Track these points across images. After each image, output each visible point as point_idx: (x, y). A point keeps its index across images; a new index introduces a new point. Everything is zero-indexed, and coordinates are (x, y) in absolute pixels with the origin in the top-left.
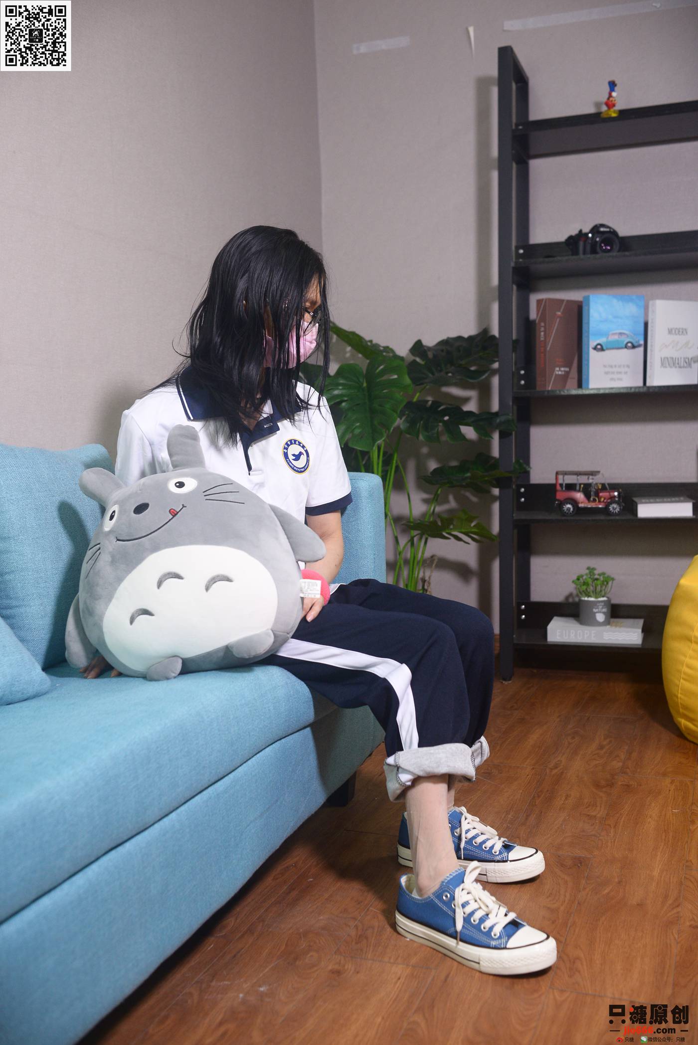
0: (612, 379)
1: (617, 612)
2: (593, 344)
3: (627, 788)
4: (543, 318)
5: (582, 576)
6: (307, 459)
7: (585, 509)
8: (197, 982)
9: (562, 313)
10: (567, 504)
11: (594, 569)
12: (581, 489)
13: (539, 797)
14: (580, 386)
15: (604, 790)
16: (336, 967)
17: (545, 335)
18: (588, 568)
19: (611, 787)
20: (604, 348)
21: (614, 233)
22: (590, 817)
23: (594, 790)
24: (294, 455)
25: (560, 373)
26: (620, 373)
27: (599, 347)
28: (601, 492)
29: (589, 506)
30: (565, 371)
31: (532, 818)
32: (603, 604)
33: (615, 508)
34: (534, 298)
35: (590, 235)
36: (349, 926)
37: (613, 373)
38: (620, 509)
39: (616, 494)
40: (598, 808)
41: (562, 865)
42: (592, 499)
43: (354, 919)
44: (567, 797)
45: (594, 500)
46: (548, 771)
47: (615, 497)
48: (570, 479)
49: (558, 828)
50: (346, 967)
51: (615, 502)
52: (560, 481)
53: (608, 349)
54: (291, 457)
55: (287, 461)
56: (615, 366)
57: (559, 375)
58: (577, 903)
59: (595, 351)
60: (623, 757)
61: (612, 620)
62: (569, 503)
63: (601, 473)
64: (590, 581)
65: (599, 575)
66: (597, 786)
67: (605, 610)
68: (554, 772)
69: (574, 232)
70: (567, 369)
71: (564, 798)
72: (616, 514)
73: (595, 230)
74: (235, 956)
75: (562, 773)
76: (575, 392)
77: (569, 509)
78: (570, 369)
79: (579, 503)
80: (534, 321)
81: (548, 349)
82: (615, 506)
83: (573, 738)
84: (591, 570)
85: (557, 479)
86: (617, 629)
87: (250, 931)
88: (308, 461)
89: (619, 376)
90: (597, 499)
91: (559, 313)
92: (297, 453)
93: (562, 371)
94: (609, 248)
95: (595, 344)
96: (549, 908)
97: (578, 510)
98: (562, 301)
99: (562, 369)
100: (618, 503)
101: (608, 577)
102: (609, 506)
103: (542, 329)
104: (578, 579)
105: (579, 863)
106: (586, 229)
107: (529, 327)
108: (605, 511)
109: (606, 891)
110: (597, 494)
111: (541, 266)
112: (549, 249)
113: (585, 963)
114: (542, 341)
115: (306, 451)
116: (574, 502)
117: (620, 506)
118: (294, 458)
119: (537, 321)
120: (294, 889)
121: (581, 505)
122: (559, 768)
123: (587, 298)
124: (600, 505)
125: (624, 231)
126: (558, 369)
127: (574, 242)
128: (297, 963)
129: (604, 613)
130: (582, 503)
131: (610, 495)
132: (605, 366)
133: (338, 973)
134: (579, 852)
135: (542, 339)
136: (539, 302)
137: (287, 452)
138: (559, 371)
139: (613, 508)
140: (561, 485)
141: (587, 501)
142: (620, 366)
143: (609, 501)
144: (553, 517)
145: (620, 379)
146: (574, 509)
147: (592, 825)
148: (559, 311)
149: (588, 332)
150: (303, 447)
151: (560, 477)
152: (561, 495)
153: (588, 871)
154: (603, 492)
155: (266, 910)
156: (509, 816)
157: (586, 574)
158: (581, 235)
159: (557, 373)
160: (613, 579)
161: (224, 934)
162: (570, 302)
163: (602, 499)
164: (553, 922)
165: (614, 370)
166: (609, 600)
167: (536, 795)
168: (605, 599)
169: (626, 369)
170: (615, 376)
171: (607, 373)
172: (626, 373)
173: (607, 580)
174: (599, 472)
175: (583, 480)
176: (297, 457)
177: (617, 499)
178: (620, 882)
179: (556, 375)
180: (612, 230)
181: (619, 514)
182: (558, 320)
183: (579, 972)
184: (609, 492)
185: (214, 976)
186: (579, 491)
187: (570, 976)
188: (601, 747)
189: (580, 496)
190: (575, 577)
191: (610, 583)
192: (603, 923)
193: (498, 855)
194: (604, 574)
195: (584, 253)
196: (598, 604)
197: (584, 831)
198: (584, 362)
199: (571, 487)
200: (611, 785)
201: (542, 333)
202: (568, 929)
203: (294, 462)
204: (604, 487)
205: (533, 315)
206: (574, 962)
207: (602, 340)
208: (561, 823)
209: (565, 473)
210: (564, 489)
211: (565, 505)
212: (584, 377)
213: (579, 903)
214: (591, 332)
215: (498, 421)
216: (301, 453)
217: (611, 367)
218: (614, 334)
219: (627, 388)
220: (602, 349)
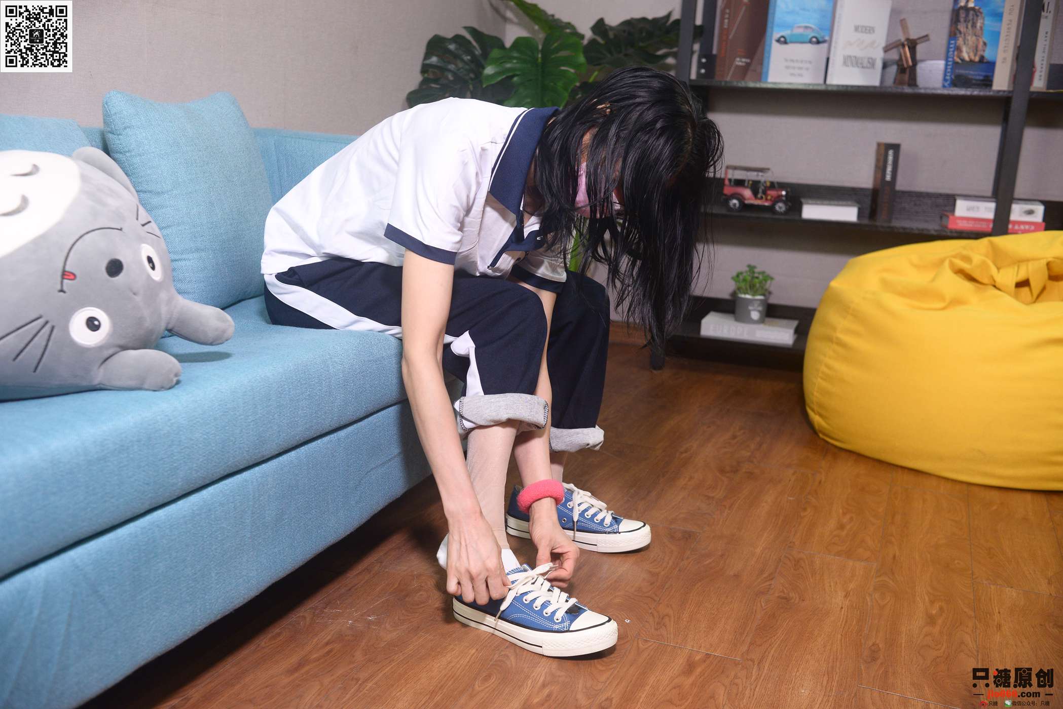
0: (792, 75)
1: (773, 312)
2: (776, 36)
3: (750, 475)
4: (729, 4)
5: (741, 273)
7: (751, 206)
8: (310, 608)
9: (749, 1)
10: (733, 199)
11: (755, 267)
12: (750, 186)
15: (728, 475)
17: (729, 23)
18: (749, 266)
19: (734, 473)
20: (788, 41)
22: (709, 498)
23: (718, 474)
25: (740, 64)
26: (800, 68)
27: (782, 39)
28: (768, 190)
29: (755, 203)
30: (745, 62)
31: (653, 494)
32: (759, 302)
33: (780, 207)
37: (794, 68)
38: (786, 209)
39: (784, 193)
40: (718, 491)
41: (672, 537)
42: (759, 196)
44: (691, 478)
45: (761, 198)
46: (677, 455)
47: (782, 196)
48: (739, 175)
49: (675, 505)
51: (781, 201)
52: (730, 176)
53: (791, 42)
56: (796, 60)
57: (738, 66)
58: (677, 570)
59: (777, 45)
60: (753, 446)
61: (767, 319)
62: (736, 199)
63: (771, 170)
64: (749, 278)
65: (759, 273)
66: (722, 471)
67: (760, 308)
68: (684, 455)
70: (749, 61)
71: (687, 479)
72: (781, 214)
75: (691, 457)
76: (753, 85)
77: (735, 205)
78: (751, 61)
79: (745, 199)
81: (730, 37)
82: (781, 204)
83: (710, 427)
84: (751, 268)
85: (726, 173)
86: (771, 327)
89: (800, 72)
90: (764, 196)
91: (746, 1)
93: (742, 62)
95: (778, 36)
96: (650, 572)
97: (745, 207)
99: (743, 60)
100: (785, 203)
101: (768, 275)
102: (775, 205)
103: (727, 16)
104: (738, 276)
105: (688, 536)
108: (771, 209)
109: (707, 562)
110: (764, 192)
113: (673, 619)
116: (741, 198)
117: (786, 206)
119: (722, 8)
121: (746, 202)
122: (689, 453)
124: (766, 203)
126: (738, 59)
128: (407, 599)
129: (759, 311)
130: (748, 199)
131: (777, 193)
132: (786, 60)
134: (690, 527)
138: (740, 62)
140: (730, 180)
141: (754, 198)
142: (802, 61)
143: (776, 199)
145: (801, 75)
146: (739, 205)
147: (708, 505)
149: (773, 22)
151: (730, 172)
152: (728, 190)
153: (695, 543)
154: (771, 190)
156: (632, 491)
157: (746, 272)
159: (737, 63)
160: (772, 279)
163: (769, 197)
164: (651, 584)
165: (796, 65)
166: (766, 299)
168: (762, 297)
169: (808, 65)
170: (797, 71)
171: (787, 67)
172: (807, 69)
173: (766, 279)
174: (768, 169)
175: (753, 176)
177: (784, 198)
178: (722, 555)
179: (736, 65)
181: (786, 213)
182: (744, 8)
183: (665, 626)
184: (777, 191)
185: (327, 605)
186: (747, 187)
187: (656, 629)
188: (734, 437)
189: (747, 193)
190: (735, 274)
191: (769, 281)
192: (698, 588)
193: (608, 527)
194: (763, 273)
196: (754, 302)
197: (699, 509)
198: (765, 56)
199: (740, 183)
200: (735, 471)
201: (726, 21)
202: (664, 591)
204: (773, 186)
206: (662, 619)
207: (786, 33)
208: (679, 500)
209: (735, 168)
210: (732, 184)
211: (731, 201)
212: (764, 69)
213: (679, 570)
214: (775, 22)
217: (793, 61)
218: (798, 27)
219: (805, 84)
220: (785, 43)
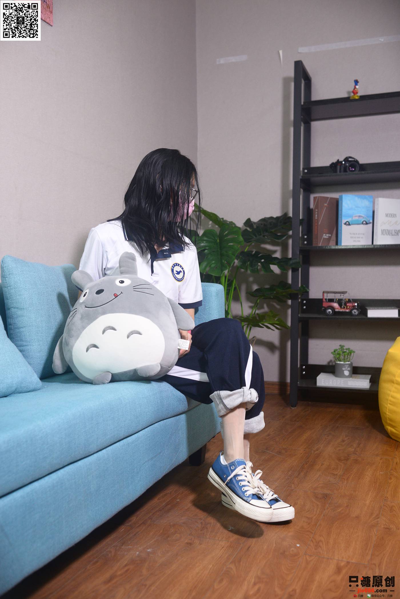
0: (354, 241)
1: (356, 371)
2: (344, 221)
3: (356, 461)
4: (317, 207)
5: (336, 350)
6: (183, 275)
7: (339, 312)
8: (114, 546)
9: (328, 204)
10: (329, 309)
11: (344, 347)
12: (337, 301)
13: (306, 464)
14: (337, 244)
15: (343, 462)
16: (190, 541)
17: (318, 216)
18: (340, 346)
19: (347, 460)
20: (350, 224)
21: (357, 162)
22: (334, 475)
23: (337, 462)
24: (177, 271)
25: (326, 237)
27: (347, 223)
28: (348, 303)
29: (341, 311)
30: (328, 236)
31: (302, 474)
32: (348, 365)
33: (355, 312)
34: (312, 196)
35: (343, 162)
36: (198, 522)
37: (355, 237)
38: (358, 313)
39: (356, 304)
40: (339, 470)
41: (317, 497)
42: (343, 307)
43: (201, 519)
44: (322, 464)
45: (344, 308)
46: (312, 452)
47: (355, 306)
48: (330, 296)
49: (316, 479)
50: (195, 542)
51: (355, 309)
52: (325, 297)
53: (352, 224)
54: (175, 272)
55: (172, 273)
56: (356, 234)
57: (325, 238)
58: (323, 515)
59: (345, 226)
60: (355, 445)
61: (354, 375)
62: (330, 309)
63: (348, 292)
64: (341, 353)
65: (346, 349)
66: (340, 460)
67: (349, 369)
68: (316, 452)
69: (335, 161)
70: (330, 235)
71: (320, 465)
72: (356, 315)
73: (346, 160)
74: (135, 535)
75: (320, 453)
76: (333, 247)
77: (330, 312)
78: (332, 235)
79: (335, 309)
80: (312, 209)
81: (319, 223)
82: (355, 311)
84: (342, 347)
85: (323, 295)
86: (356, 379)
87: (144, 523)
88: (184, 276)
89: (358, 239)
90: (345, 307)
91: (326, 205)
92: (178, 271)
93: (327, 236)
94: (353, 169)
95: (345, 221)
97: (335, 313)
98: (328, 198)
99: (327, 235)
100: (357, 309)
101: (352, 350)
102: (352, 311)
103: (316, 213)
104: (334, 351)
105: (326, 496)
106: (341, 159)
107: (309, 212)
108: (350, 313)
109: (339, 510)
110: (345, 304)
111: (316, 179)
112: (321, 170)
113: (324, 543)
114: (316, 219)
115: (184, 271)
116: (333, 308)
117: (358, 311)
118: (177, 273)
119: (314, 209)
120: (169, 504)
121: (336, 310)
122: (319, 451)
123: (341, 197)
124: (347, 310)
125: (362, 161)
126: (325, 235)
127: (334, 166)
128: (169, 539)
129: (349, 371)
130: (337, 309)
131: (353, 305)
132: (351, 234)
133: (190, 544)
134: (326, 491)
135: (316, 218)
136: (315, 198)
137: (173, 269)
138: (326, 236)
139: (354, 312)
140: (326, 299)
141: (340, 308)
142: (359, 234)
143: (352, 308)
144: (321, 316)
145: (359, 241)
146: (332, 312)
147: (334, 479)
148: (326, 203)
149: (342, 215)
150: (182, 269)
151: (325, 295)
152: (325, 305)
153: (331, 500)
154: (349, 303)
155: (153, 514)
157: (339, 349)
158: (338, 162)
159: (324, 237)
161: (129, 524)
162: (331, 198)
163: (348, 307)
166: (351, 364)
167: (305, 463)
168: (349, 363)
169: (362, 236)
171: (352, 237)
172: (363, 238)
173: (350, 352)
174: (346, 292)
175: (338, 296)
176: (178, 273)
177: (356, 307)
178: (347, 506)
179: (324, 238)
180: (355, 160)
181: (358, 315)
182: (325, 208)
183: (321, 547)
184: (352, 303)
185: (123, 543)
186: (336, 302)
187: (316, 549)
188: (344, 441)
189: (336, 305)
191: (352, 354)
194: (349, 349)
195: (340, 172)
196: (345, 366)
197: (330, 481)
198: (339, 232)
199: (331, 300)
200: (347, 459)
201: (316, 215)
202: (317, 527)
203: (176, 275)
204: (349, 301)
205: (312, 206)
206: (318, 543)
207: (349, 220)
208: (317, 477)
209: (328, 292)
210: (327, 301)
211: (327, 310)
212: (339, 239)
214: (343, 215)
215: (291, 262)
216: (180, 271)
217: (354, 234)
218: (356, 216)
219: (362, 245)
220: (349, 225)
